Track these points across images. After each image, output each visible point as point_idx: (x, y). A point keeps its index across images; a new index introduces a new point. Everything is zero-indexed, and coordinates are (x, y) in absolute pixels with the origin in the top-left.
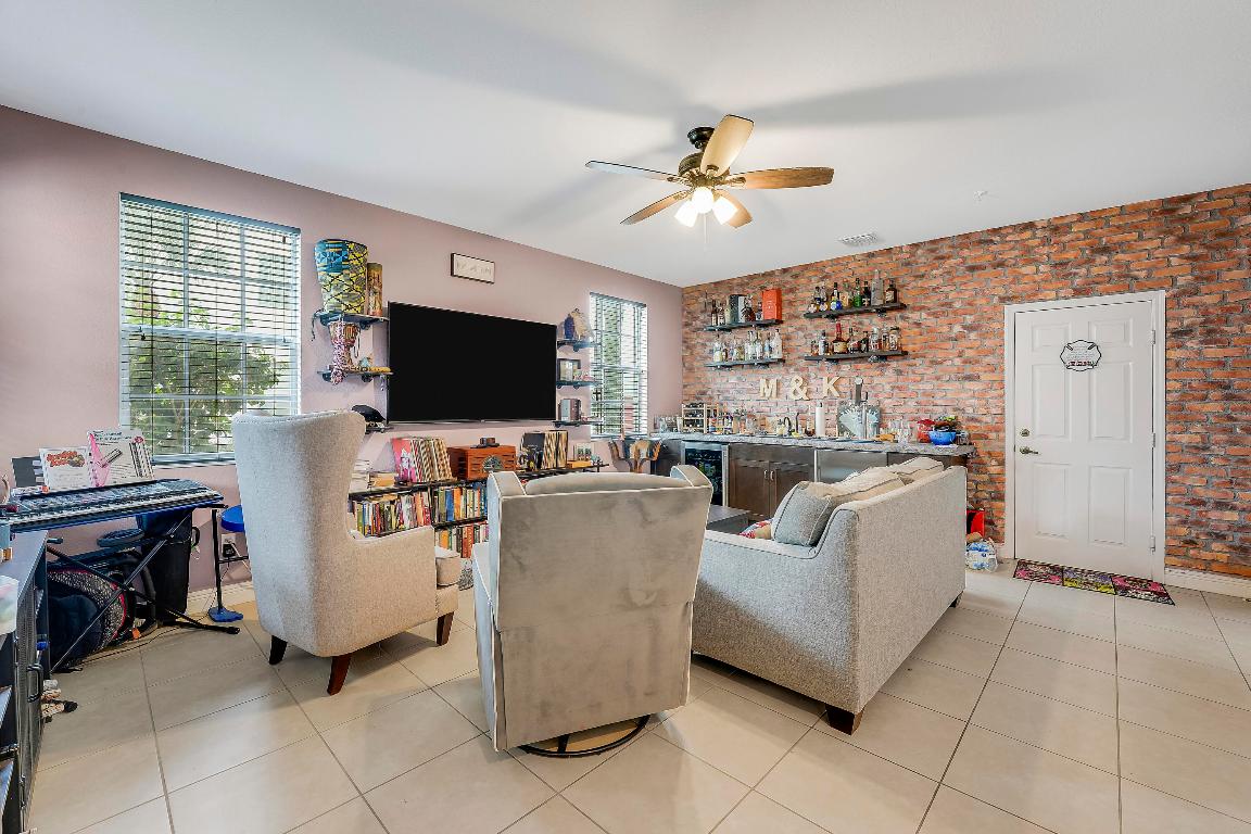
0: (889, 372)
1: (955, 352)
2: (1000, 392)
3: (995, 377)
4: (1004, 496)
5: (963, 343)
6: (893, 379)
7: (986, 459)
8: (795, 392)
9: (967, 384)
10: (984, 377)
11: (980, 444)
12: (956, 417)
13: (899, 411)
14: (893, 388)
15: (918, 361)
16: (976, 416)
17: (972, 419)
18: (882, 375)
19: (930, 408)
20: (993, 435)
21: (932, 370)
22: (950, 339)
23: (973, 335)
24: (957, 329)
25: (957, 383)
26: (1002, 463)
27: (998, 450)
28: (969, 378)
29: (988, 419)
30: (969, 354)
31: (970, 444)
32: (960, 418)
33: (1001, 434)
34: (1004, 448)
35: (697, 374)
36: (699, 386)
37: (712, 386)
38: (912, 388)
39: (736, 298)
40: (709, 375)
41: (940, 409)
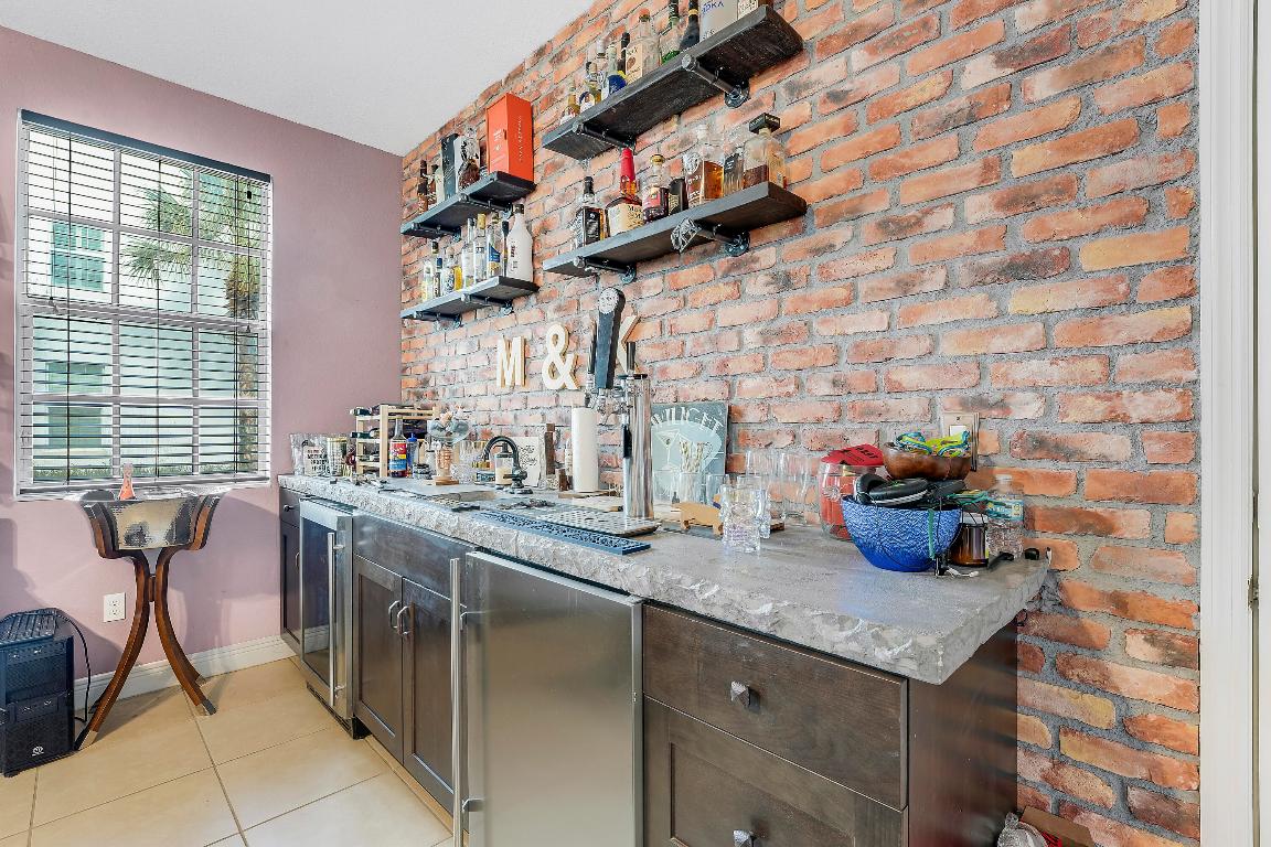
0: (756, 285)
1: (972, 165)
2: (1180, 314)
3: (1148, 247)
4: (1196, 821)
5: (1003, 127)
6: (767, 307)
7: (1101, 624)
8: (553, 372)
9: (1023, 298)
10: (1091, 256)
11: (1075, 554)
12: (971, 438)
13: (786, 415)
14: (766, 337)
15: (840, 233)
16: (1056, 431)
17: (1041, 446)
18: (739, 295)
19: (879, 401)
20: (1135, 521)
21: (884, 258)
22: (946, 125)
23: (1042, 83)
24: (980, 72)
25: (979, 296)
26: (1186, 656)
27: (1168, 594)
28: (1023, 269)
29: (1114, 444)
30: (1028, 161)
31: (1032, 555)
32: (989, 443)
33: (1179, 520)
34: (1192, 582)
35: (418, 342)
36: (420, 369)
37: (437, 367)
38: (823, 330)
39: (451, 143)
40: (432, 341)
41: (913, 406)
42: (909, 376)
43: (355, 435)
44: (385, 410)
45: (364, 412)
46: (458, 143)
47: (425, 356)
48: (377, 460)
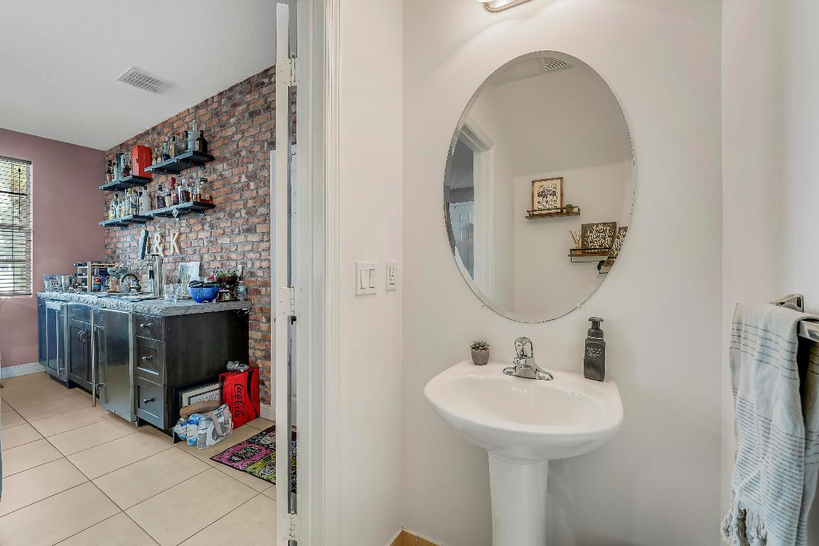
1: (242, 202)
2: (268, 244)
3: (265, 228)
4: (270, 355)
5: (247, 194)
6: (208, 234)
7: (260, 315)
8: (156, 249)
9: (250, 237)
10: (258, 228)
11: (256, 300)
14: (208, 243)
16: (254, 270)
17: (252, 274)
19: (228, 262)
20: (263, 290)
21: (229, 223)
22: (239, 190)
23: (252, 185)
25: (244, 236)
26: (268, 319)
27: (267, 307)
28: (250, 230)
29: (261, 273)
30: (250, 204)
33: (268, 289)
34: (270, 303)
35: (112, 234)
36: (112, 246)
37: (119, 245)
38: (220, 242)
39: (119, 156)
40: (118, 234)
41: (233, 264)
42: (233, 256)
43: (76, 275)
44: (89, 263)
45: (81, 265)
46: (122, 157)
47: (114, 240)
48: (86, 285)
